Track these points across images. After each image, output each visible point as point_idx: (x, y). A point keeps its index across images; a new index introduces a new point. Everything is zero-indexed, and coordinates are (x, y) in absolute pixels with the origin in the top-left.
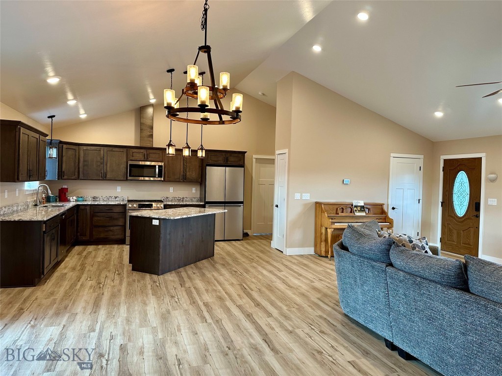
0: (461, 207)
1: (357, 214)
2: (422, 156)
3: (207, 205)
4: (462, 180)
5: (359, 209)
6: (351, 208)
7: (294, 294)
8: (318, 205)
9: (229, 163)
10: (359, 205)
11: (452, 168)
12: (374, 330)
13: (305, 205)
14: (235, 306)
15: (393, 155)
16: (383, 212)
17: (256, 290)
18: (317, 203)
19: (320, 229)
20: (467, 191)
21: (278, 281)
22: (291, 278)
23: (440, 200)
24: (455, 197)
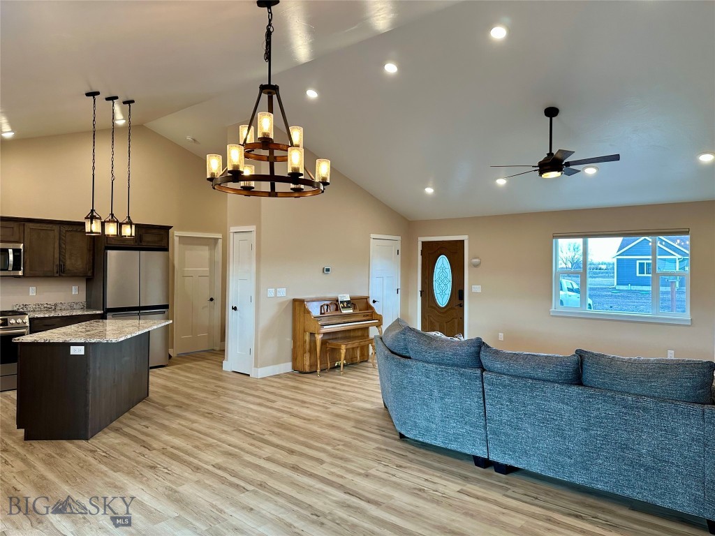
0: (442, 296)
1: (345, 312)
2: (399, 238)
3: (109, 315)
4: (443, 265)
5: (345, 304)
6: (336, 304)
7: (321, 427)
8: (297, 303)
9: (143, 244)
10: (345, 300)
11: (431, 252)
12: (459, 450)
13: (281, 304)
14: (262, 460)
15: (373, 236)
16: (369, 307)
17: (268, 433)
18: (295, 301)
19: (301, 336)
20: (449, 277)
21: (285, 416)
22: (296, 408)
23: (419, 288)
24: (435, 285)
